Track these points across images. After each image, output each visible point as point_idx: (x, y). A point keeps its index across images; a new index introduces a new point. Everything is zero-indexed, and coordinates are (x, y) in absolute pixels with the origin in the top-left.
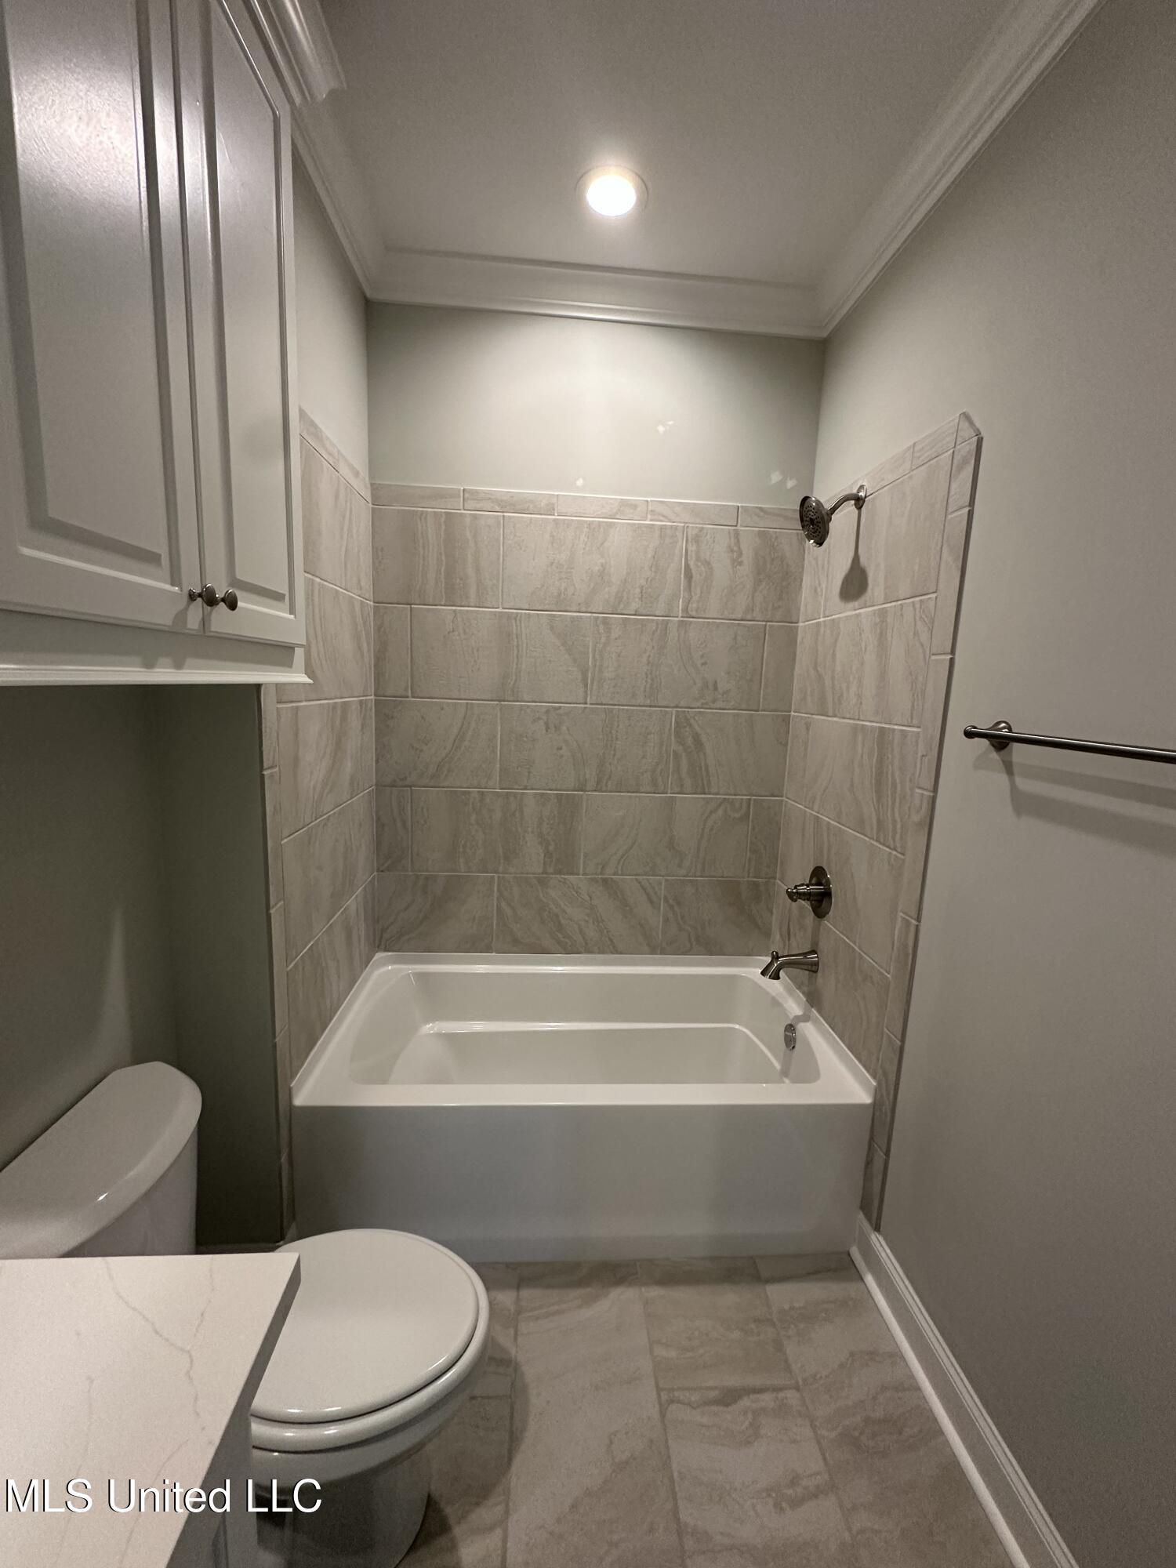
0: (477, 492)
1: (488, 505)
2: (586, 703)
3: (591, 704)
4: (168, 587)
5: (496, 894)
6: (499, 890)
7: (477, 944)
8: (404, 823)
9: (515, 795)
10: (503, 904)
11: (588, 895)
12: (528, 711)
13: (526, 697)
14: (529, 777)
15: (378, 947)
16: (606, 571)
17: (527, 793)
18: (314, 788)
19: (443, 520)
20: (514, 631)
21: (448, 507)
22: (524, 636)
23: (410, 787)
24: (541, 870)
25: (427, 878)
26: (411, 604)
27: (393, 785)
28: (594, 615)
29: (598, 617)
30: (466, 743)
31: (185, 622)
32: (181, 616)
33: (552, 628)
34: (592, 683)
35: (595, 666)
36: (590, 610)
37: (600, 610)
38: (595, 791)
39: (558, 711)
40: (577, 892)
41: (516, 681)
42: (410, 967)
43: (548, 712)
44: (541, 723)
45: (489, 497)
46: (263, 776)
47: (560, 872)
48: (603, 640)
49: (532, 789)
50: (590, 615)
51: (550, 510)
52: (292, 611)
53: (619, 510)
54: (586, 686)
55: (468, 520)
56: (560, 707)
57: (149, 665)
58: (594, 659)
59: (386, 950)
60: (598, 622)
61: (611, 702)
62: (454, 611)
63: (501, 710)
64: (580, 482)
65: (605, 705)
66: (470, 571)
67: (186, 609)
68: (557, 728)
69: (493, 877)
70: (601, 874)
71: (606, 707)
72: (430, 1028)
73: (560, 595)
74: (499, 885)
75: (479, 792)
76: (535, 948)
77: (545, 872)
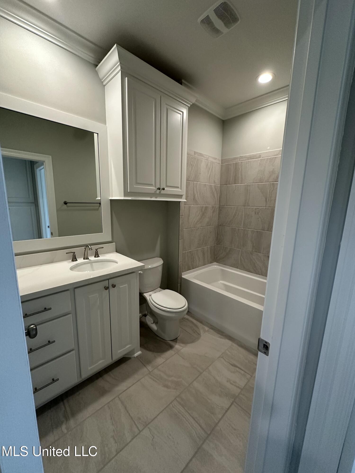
0: (242, 156)
1: (244, 159)
2: (266, 207)
3: (267, 207)
4: (154, 188)
5: (240, 255)
6: (241, 254)
7: (235, 266)
8: (222, 235)
9: (246, 230)
10: (242, 257)
11: (263, 259)
12: (251, 209)
13: (250, 206)
14: (250, 226)
15: (215, 261)
16: (274, 170)
17: (249, 230)
18: (194, 222)
19: (235, 164)
20: (249, 189)
21: (236, 161)
22: (251, 190)
23: (224, 226)
24: (251, 250)
25: (226, 248)
26: (227, 185)
27: (221, 225)
28: (270, 183)
29: (271, 183)
30: (236, 217)
31: (156, 192)
32: (156, 191)
33: (258, 187)
34: (268, 201)
35: (269, 197)
36: (269, 181)
37: (272, 181)
38: (267, 231)
39: (258, 209)
40: (260, 258)
41: (248, 201)
42: (219, 267)
43: (256, 209)
44: (254, 212)
45: (245, 157)
46: (179, 217)
47: (256, 252)
48: (272, 189)
49: (250, 229)
50: (269, 183)
51: (260, 157)
52: (181, 189)
53: (279, 153)
54: (266, 202)
55: (240, 164)
56: (259, 208)
57: (151, 198)
58: (269, 195)
59: (217, 262)
60: (271, 184)
61: (273, 207)
62: (236, 185)
63: (244, 208)
64: (268, 148)
65: (271, 207)
66: (240, 176)
67: (157, 190)
68: (258, 213)
69: (240, 250)
70: (267, 254)
71: (272, 208)
72: (221, 281)
73: (261, 178)
74: (241, 252)
75: (238, 229)
76: (248, 271)
77: (252, 251)
